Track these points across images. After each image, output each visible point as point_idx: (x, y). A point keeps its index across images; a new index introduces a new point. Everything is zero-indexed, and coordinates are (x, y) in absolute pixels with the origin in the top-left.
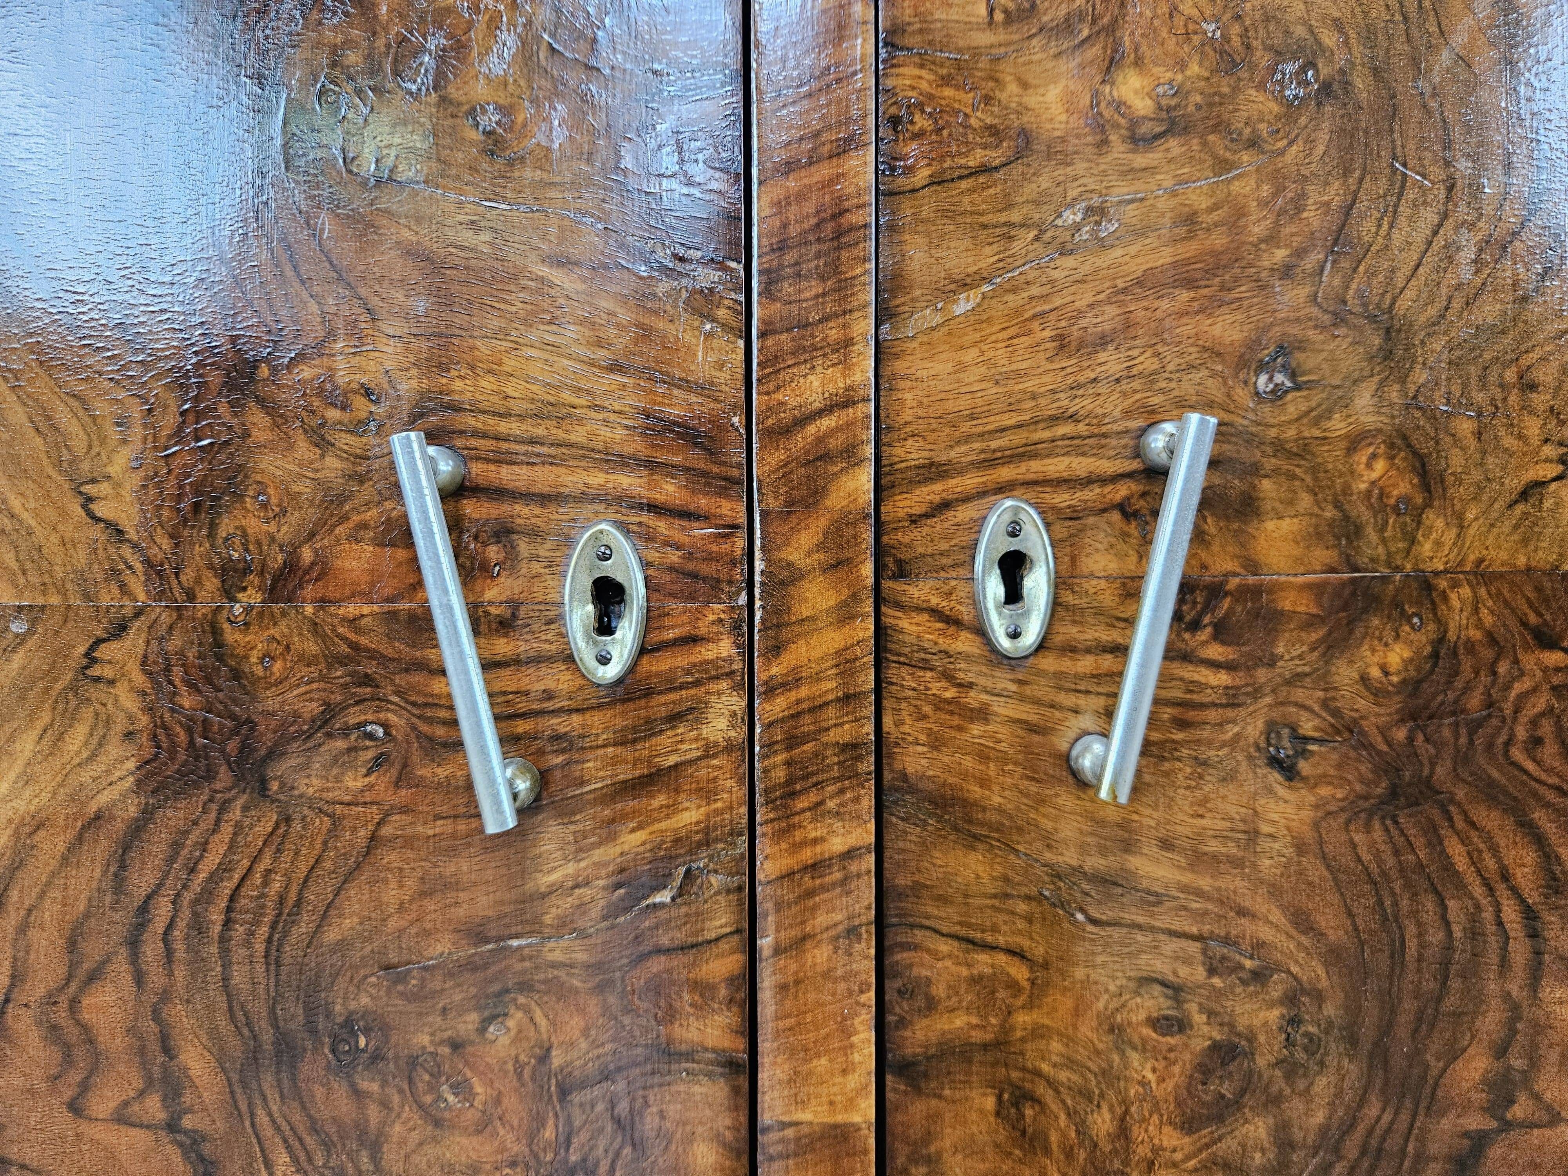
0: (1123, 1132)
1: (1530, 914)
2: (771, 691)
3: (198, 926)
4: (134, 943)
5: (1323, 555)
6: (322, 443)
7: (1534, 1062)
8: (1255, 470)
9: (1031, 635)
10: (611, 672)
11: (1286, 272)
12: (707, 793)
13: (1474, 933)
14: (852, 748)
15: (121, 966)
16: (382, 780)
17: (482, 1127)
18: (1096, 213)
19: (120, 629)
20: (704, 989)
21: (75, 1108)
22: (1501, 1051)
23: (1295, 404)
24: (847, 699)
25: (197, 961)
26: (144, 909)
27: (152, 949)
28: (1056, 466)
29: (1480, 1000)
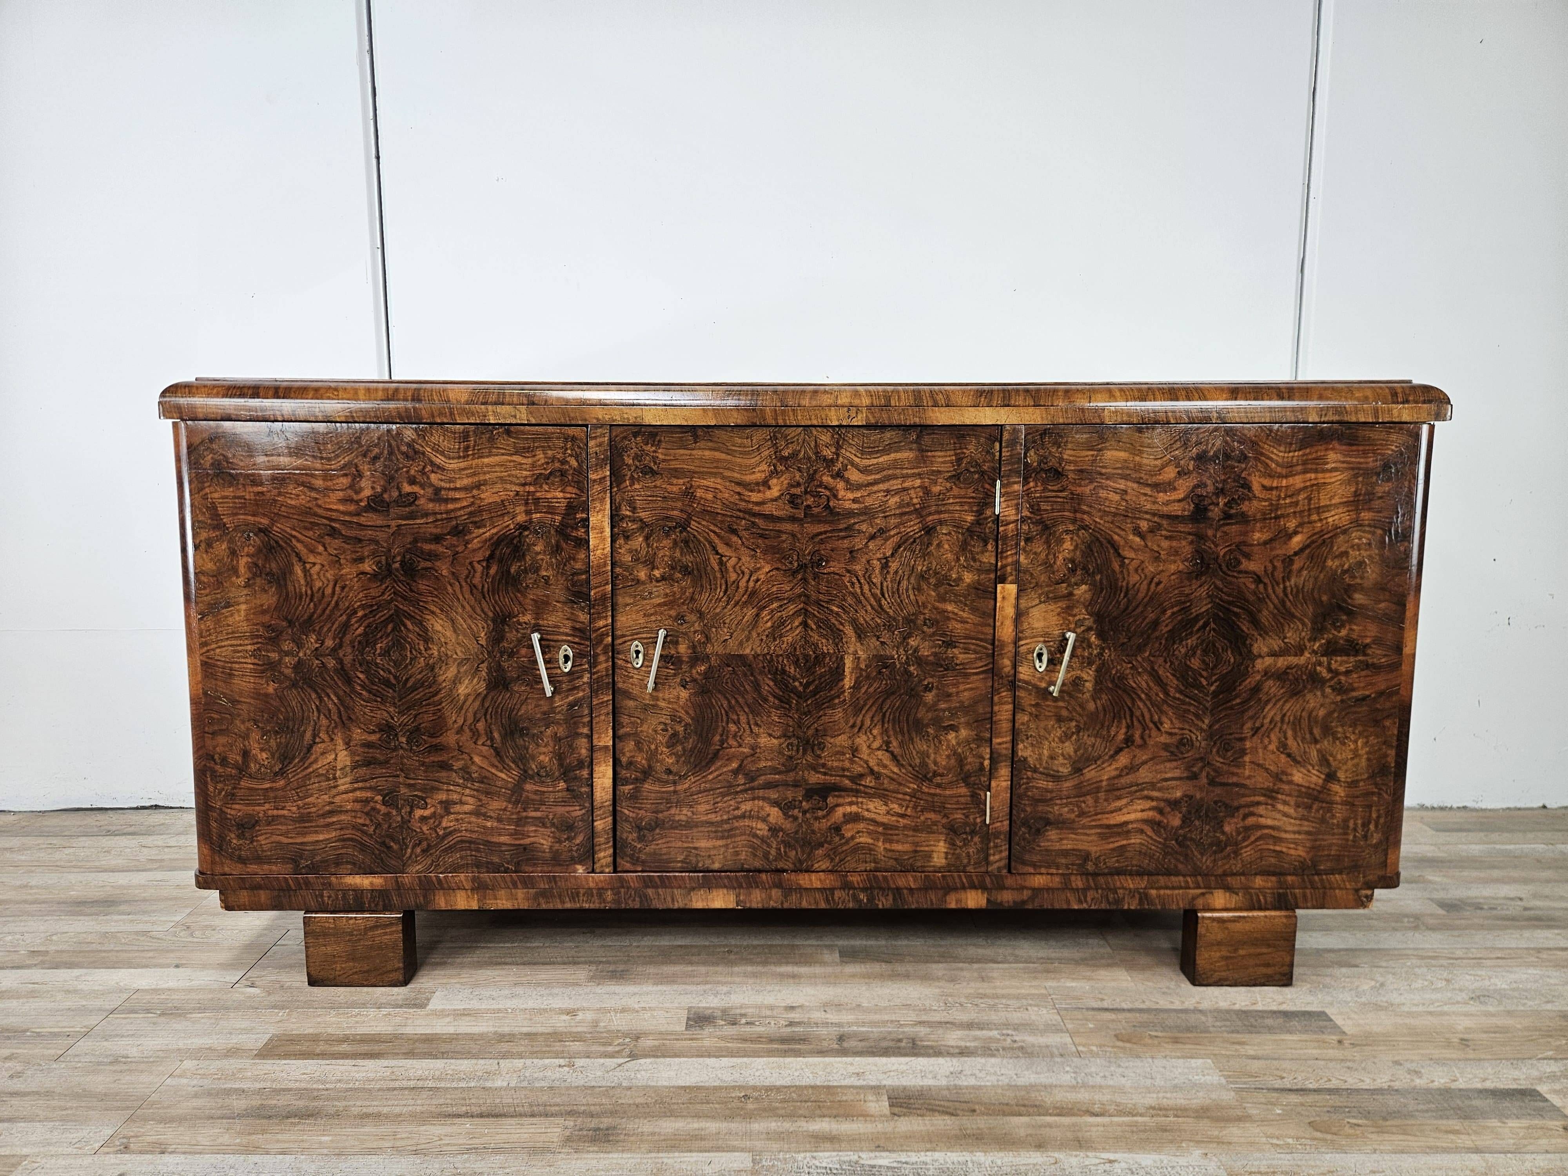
0: (656, 748)
1: (726, 712)
2: (595, 673)
3: (497, 712)
4: (485, 715)
5: (690, 651)
6: (517, 631)
7: (727, 737)
8: (678, 637)
9: (640, 663)
10: (566, 670)
11: (683, 603)
12: (584, 690)
13: (717, 715)
14: (608, 683)
15: (483, 719)
16: (528, 688)
17: (545, 746)
18: (650, 593)
19: (483, 662)
20: (584, 723)
21: (475, 743)
22: (721, 735)
23: (685, 626)
24: (607, 675)
25: (496, 719)
26: (487, 710)
27: (488, 717)
28: (644, 636)
29: (718, 726)
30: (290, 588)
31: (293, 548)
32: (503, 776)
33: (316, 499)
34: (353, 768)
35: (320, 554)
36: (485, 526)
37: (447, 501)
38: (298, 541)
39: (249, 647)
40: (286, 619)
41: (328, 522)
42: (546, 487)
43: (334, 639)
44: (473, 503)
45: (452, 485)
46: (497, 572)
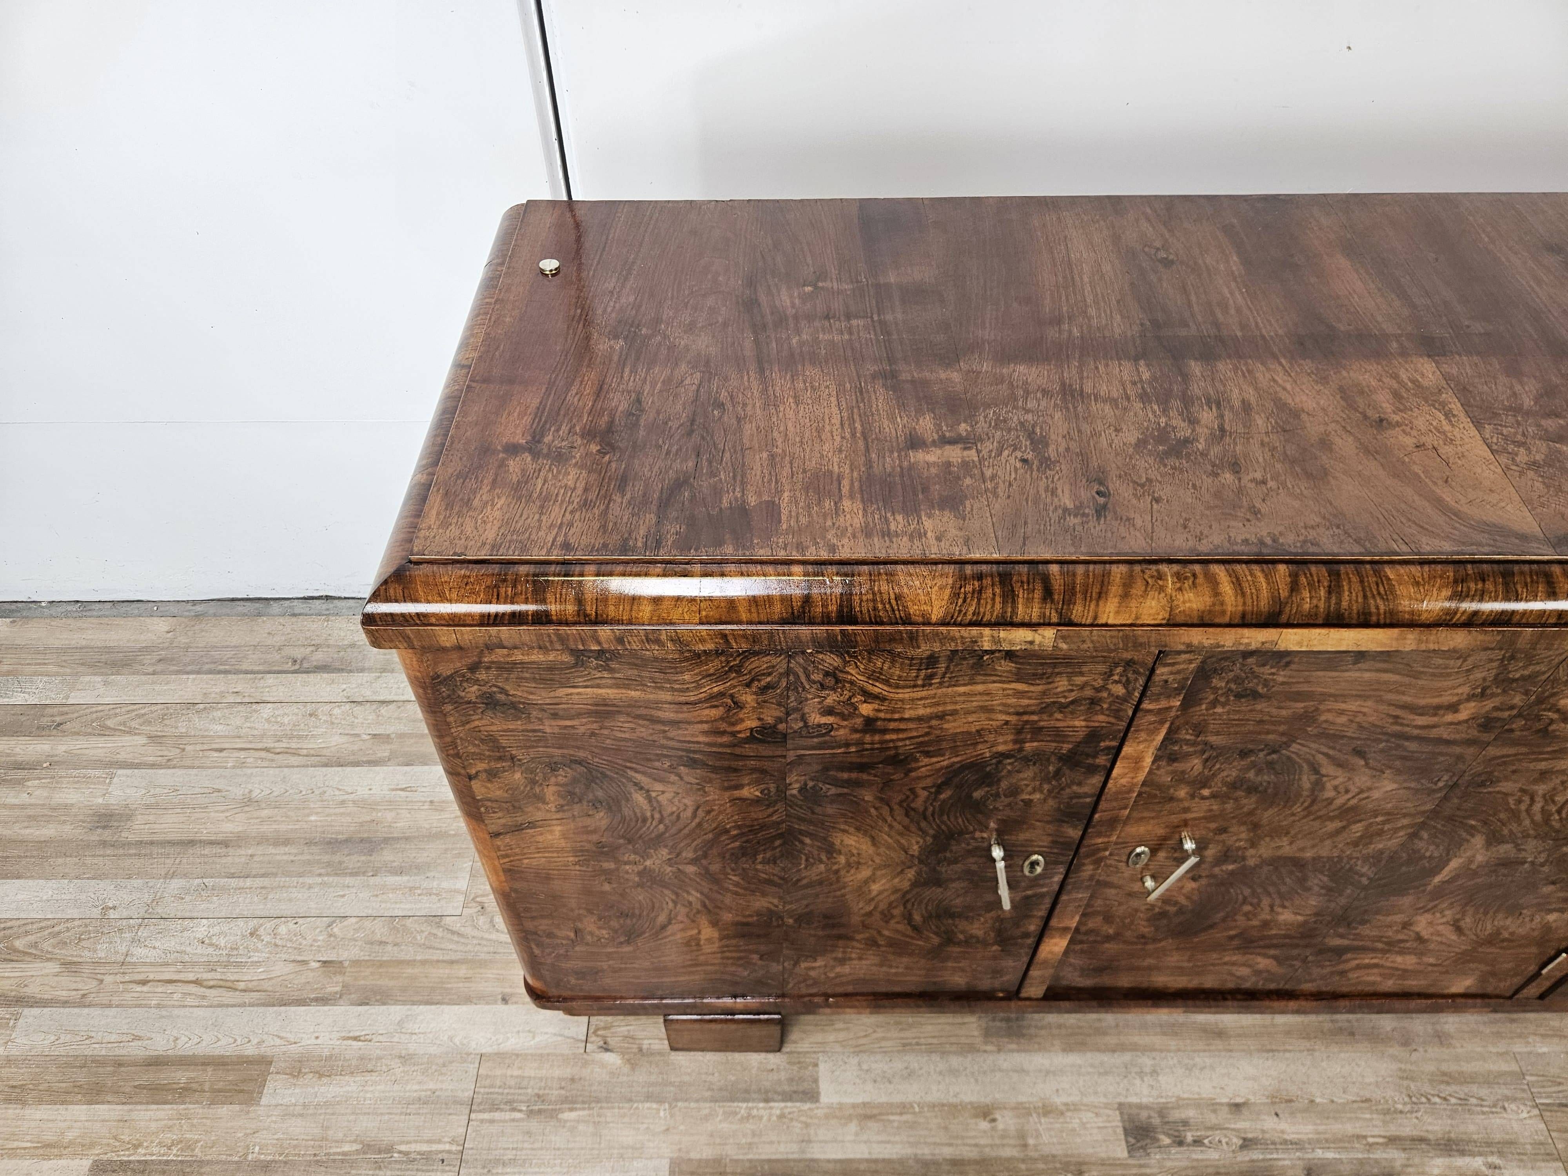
1: (1245, 898)
4: (905, 904)
6: (970, 844)
11: (1233, 817)
12: (1050, 887)
15: (901, 907)
16: (970, 885)
17: (981, 924)
18: (1186, 809)
19: (910, 868)
20: (1040, 909)
21: (886, 923)
23: (1224, 835)
25: (920, 906)
26: (908, 900)
27: (909, 905)
30: (626, 811)
31: (630, 779)
32: (920, 943)
33: (665, 732)
34: (721, 940)
35: (673, 783)
36: (943, 755)
37: (885, 731)
38: (636, 771)
39: (571, 859)
40: (623, 837)
41: (684, 754)
42: (1058, 716)
43: (695, 851)
44: (927, 734)
45: (897, 716)
46: (950, 798)
